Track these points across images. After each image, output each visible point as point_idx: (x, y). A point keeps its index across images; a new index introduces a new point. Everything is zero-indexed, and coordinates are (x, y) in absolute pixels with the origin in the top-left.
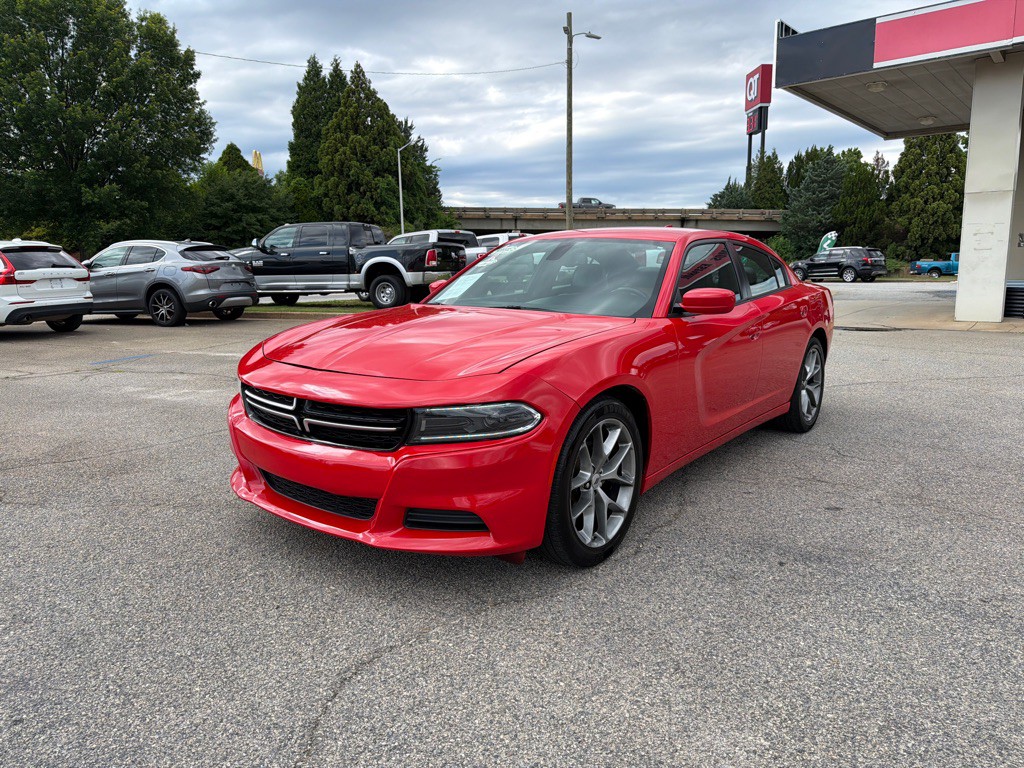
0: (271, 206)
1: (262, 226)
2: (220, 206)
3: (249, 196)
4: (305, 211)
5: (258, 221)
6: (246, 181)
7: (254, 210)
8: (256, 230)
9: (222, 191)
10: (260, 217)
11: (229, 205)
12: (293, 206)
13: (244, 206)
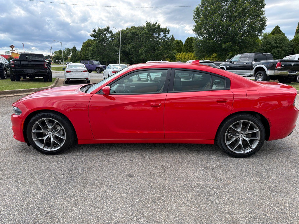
0: (283, 46)
1: (279, 52)
2: (265, 47)
3: (276, 43)
4: (297, 47)
5: (278, 51)
6: (276, 38)
7: (277, 47)
8: (276, 54)
9: (267, 42)
10: (278, 50)
11: (268, 46)
12: (293, 45)
13: (274, 46)
